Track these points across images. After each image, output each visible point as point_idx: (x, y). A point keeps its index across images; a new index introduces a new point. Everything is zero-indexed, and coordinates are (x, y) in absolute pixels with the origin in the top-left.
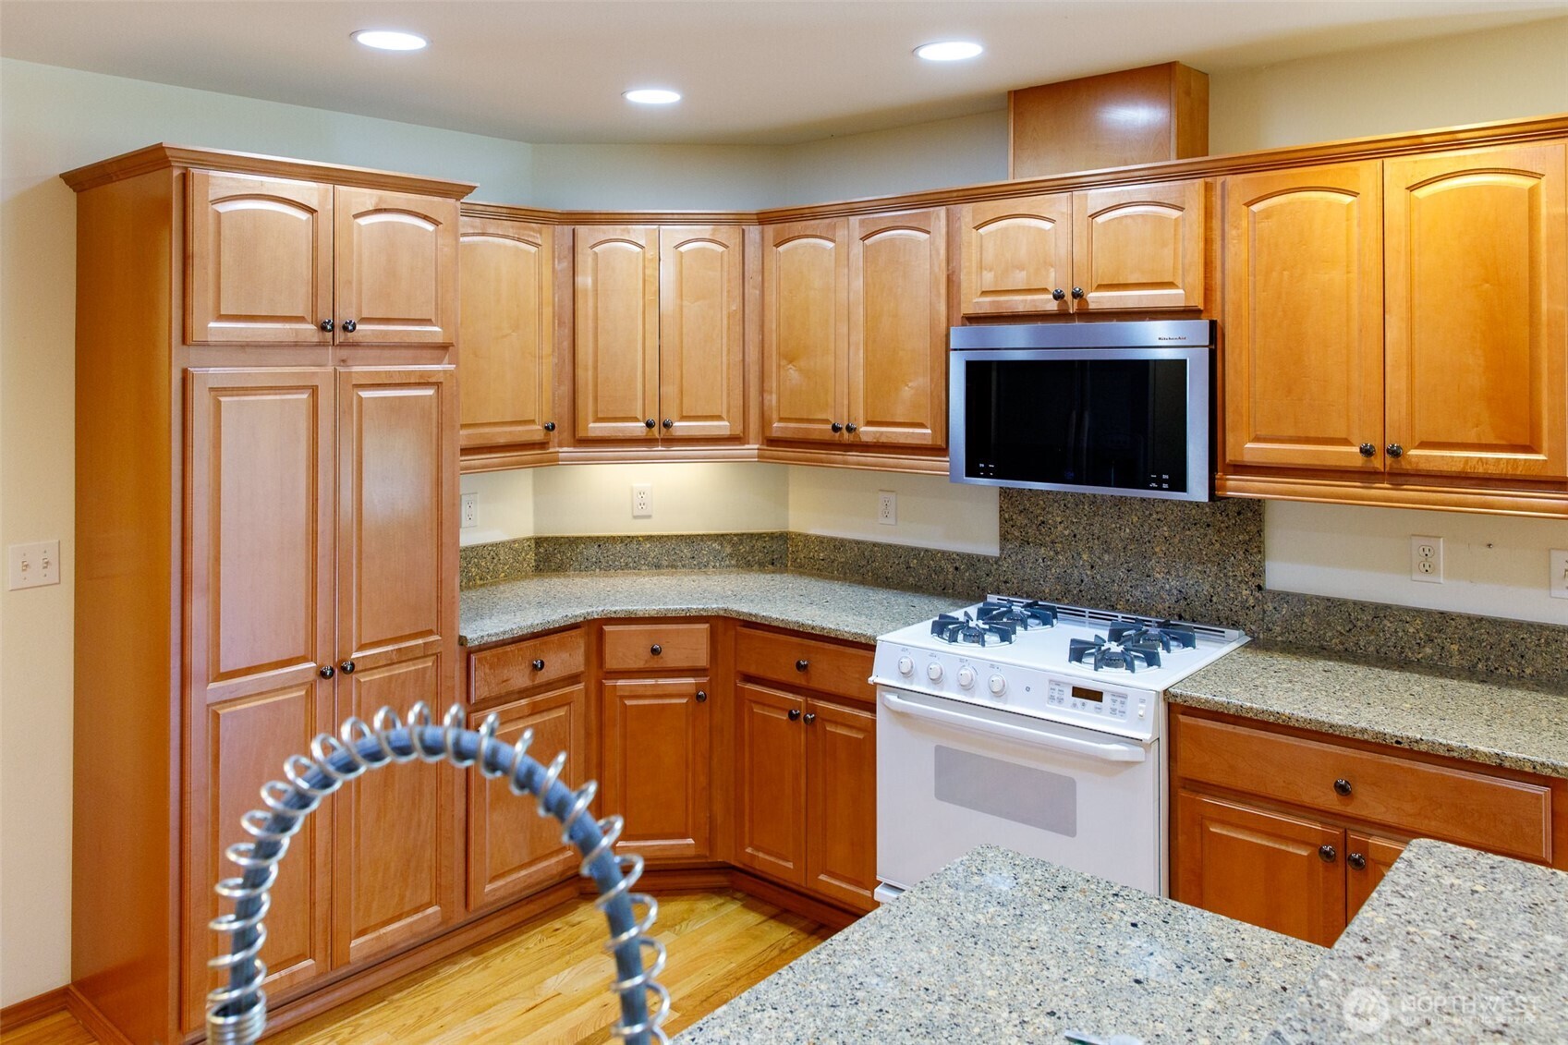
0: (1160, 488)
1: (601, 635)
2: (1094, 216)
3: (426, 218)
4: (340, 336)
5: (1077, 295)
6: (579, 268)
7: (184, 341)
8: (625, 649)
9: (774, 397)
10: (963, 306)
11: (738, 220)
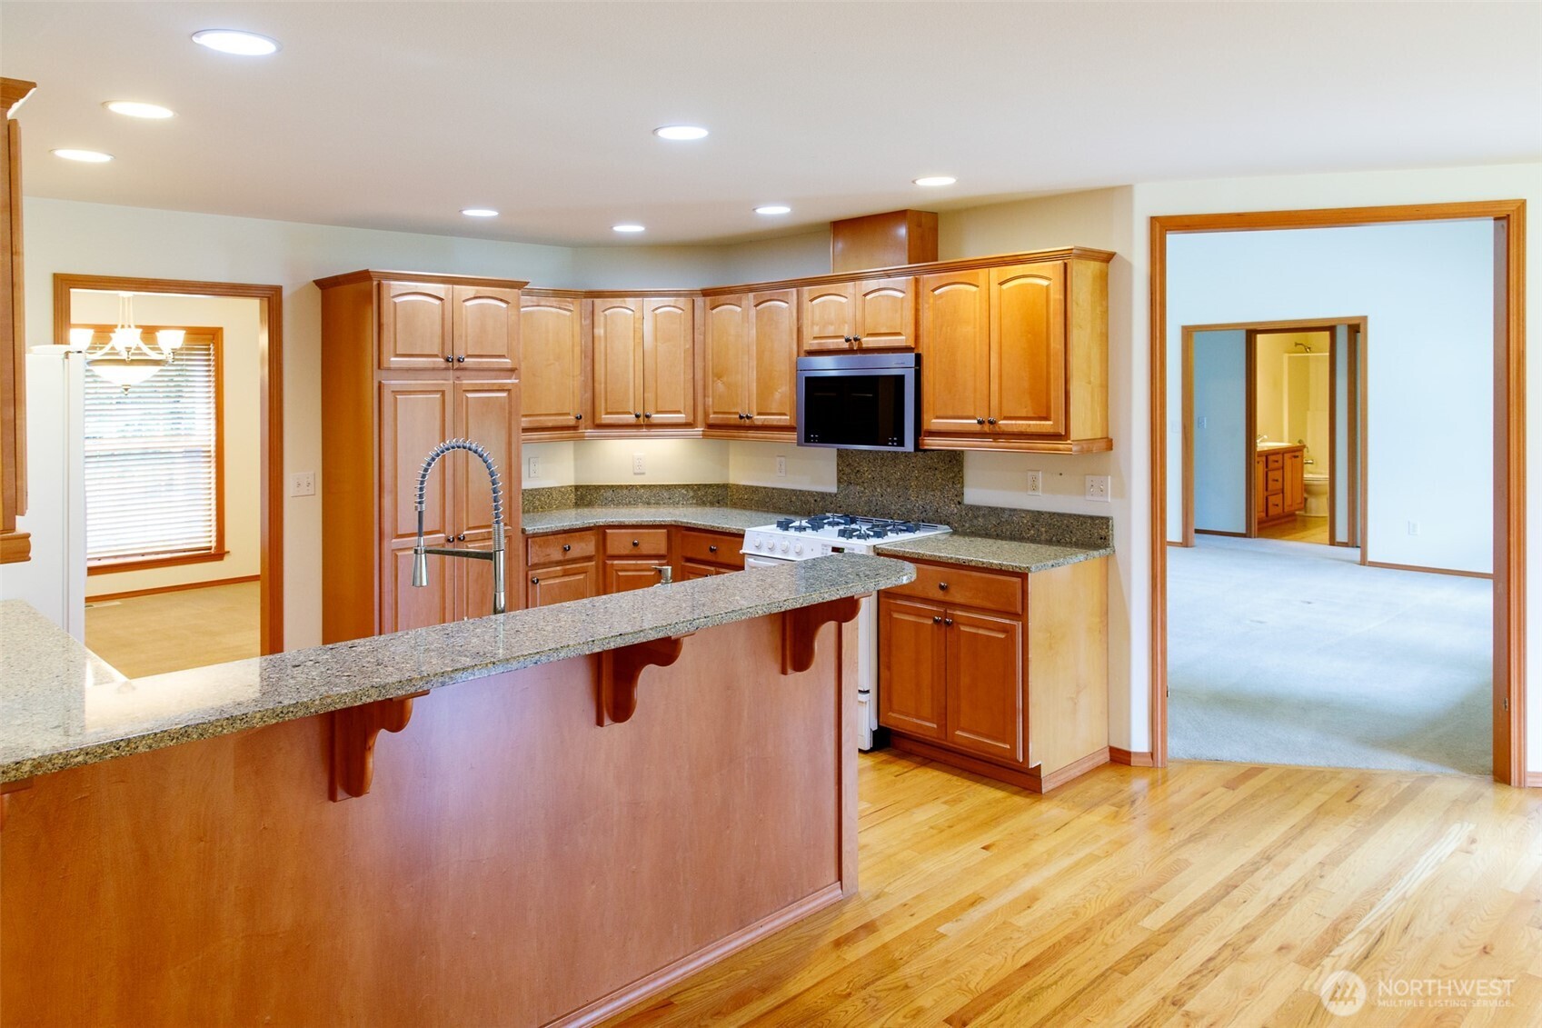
0: (893, 445)
1: (605, 534)
2: (865, 295)
3: (501, 300)
4: (456, 365)
5: (856, 339)
6: (596, 324)
7: (379, 367)
8: (619, 543)
9: (711, 399)
10: (805, 345)
11: (690, 294)
